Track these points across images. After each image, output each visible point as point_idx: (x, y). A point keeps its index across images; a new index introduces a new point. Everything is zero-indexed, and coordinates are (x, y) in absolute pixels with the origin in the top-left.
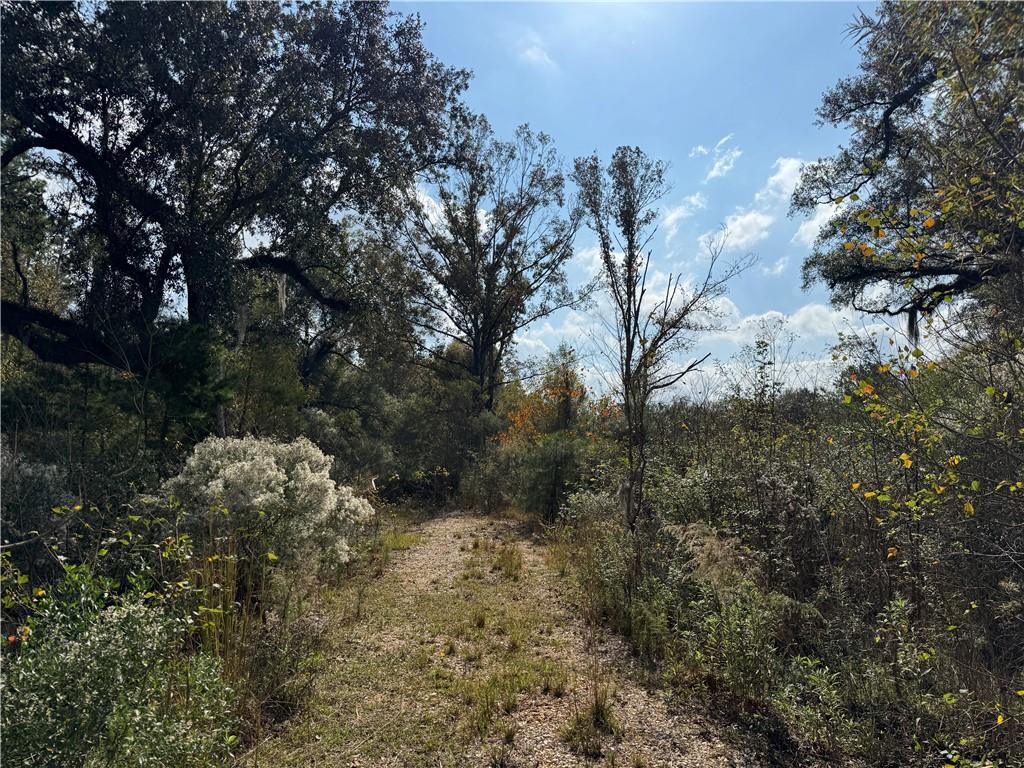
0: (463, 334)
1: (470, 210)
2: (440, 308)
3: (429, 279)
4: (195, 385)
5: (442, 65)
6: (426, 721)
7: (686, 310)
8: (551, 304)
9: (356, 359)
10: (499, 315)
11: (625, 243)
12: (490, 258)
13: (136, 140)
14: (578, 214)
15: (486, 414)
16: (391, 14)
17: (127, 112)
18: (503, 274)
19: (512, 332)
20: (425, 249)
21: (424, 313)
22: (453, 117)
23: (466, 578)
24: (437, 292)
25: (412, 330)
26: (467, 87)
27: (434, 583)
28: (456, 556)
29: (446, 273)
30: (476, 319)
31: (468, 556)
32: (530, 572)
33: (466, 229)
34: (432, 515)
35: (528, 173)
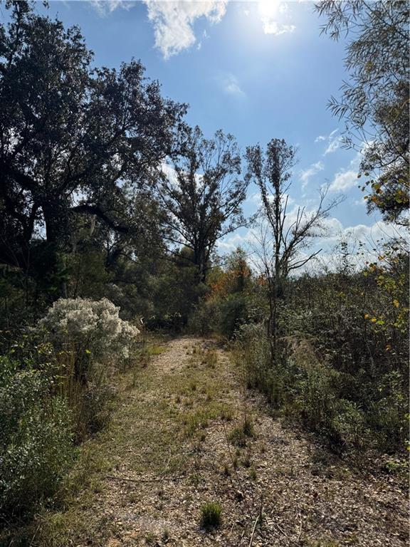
0: (189, 242)
1: (191, 177)
2: (176, 229)
3: (170, 214)
4: (51, 272)
5: (172, 102)
6: (164, 432)
7: (308, 226)
8: (235, 225)
9: (134, 257)
10: (207, 232)
11: (274, 191)
12: (202, 202)
13: (18, 148)
14: (248, 176)
15: (201, 284)
16: (144, 79)
17: (13, 134)
18: (209, 210)
19: (215, 241)
20: (167, 198)
21: (168, 232)
22: (179, 129)
23: (188, 367)
24: (175, 221)
25: (162, 241)
26: (186, 112)
27: (172, 370)
28: (184, 357)
29: (178, 210)
30: (195, 234)
31: (190, 357)
32: (221, 364)
33: (189, 186)
34: (174, 337)
35: (222, 156)
